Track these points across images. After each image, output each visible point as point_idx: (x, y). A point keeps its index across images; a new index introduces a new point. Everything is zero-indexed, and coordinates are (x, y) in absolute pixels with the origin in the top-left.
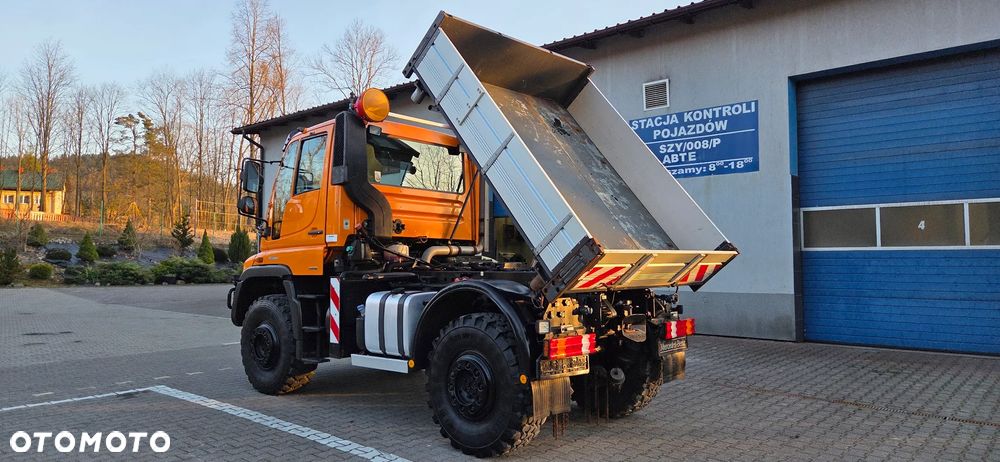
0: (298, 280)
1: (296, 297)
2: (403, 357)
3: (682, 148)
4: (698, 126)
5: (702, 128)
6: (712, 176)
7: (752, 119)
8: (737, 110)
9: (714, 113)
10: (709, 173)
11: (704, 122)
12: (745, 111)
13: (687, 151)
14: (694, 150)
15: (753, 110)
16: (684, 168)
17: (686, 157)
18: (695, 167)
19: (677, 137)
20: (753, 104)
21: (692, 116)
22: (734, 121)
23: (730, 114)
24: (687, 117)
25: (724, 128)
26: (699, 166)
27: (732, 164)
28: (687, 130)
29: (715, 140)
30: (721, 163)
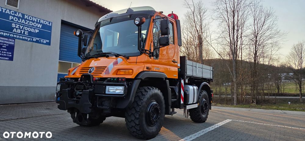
3: (23, 28)
4: (30, 22)
5: (31, 24)
6: (34, 43)
7: (50, 28)
8: (45, 22)
9: (37, 20)
10: (33, 41)
11: (34, 22)
12: (48, 24)
13: (24, 30)
14: (27, 31)
15: (51, 25)
16: (23, 36)
17: (24, 33)
18: (27, 37)
19: (21, 23)
20: (51, 23)
21: (28, 17)
22: (44, 26)
23: (43, 23)
24: (26, 17)
25: (40, 27)
26: (29, 38)
27: (42, 41)
28: (26, 22)
29: (36, 30)
30: (38, 39)
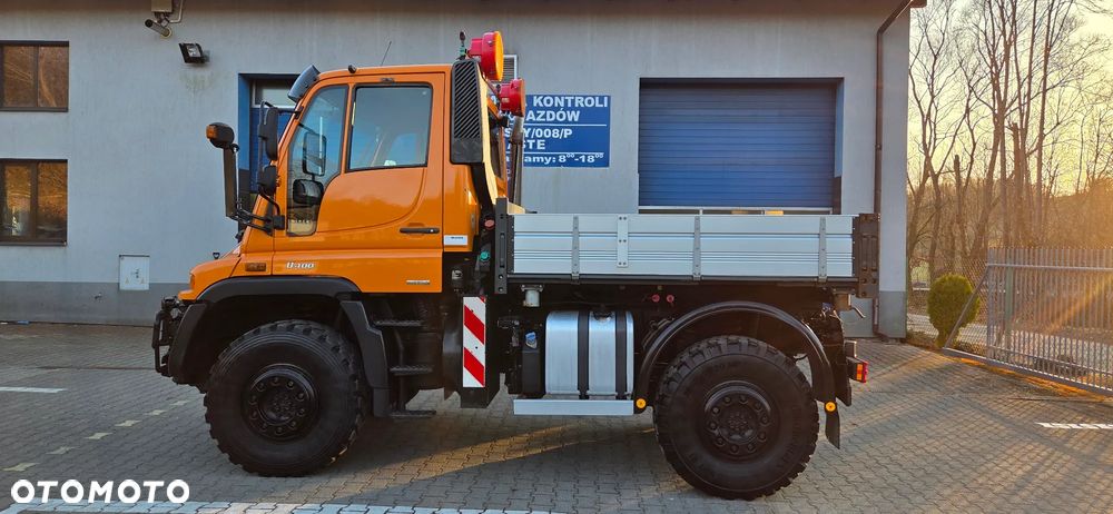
3: (530, 134)
4: (548, 113)
5: (552, 116)
6: (562, 167)
7: (603, 115)
8: (589, 102)
9: (566, 101)
10: (559, 164)
11: (556, 109)
12: (597, 105)
13: (535, 138)
14: (543, 138)
15: (606, 105)
16: (532, 156)
17: (535, 145)
18: (544, 156)
20: (606, 99)
21: (542, 101)
22: (587, 113)
23: (582, 105)
24: (536, 101)
25: (576, 120)
26: (548, 156)
27: (583, 157)
28: (537, 115)
29: (566, 130)
30: (572, 155)
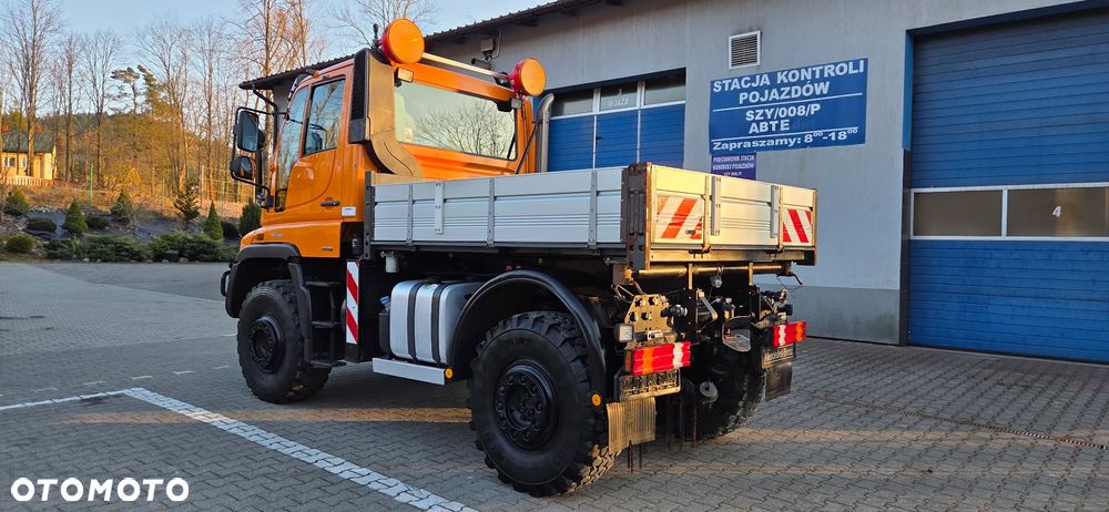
0: (305, 262)
1: (304, 285)
2: (438, 365)
3: (773, 115)
4: (794, 88)
5: (798, 91)
6: (808, 149)
7: (860, 81)
8: (842, 69)
9: (814, 73)
10: (804, 145)
11: (801, 83)
12: (851, 72)
13: (779, 119)
14: (787, 117)
15: (862, 70)
16: (774, 139)
17: (778, 126)
18: (786, 137)
19: (768, 102)
20: (862, 63)
21: (787, 76)
22: (837, 83)
23: (833, 75)
24: (780, 78)
25: (825, 92)
26: (792, 137)
27: (833, 134)
28: (780, 93)
29: (813, 105)
30: (819, 133)
